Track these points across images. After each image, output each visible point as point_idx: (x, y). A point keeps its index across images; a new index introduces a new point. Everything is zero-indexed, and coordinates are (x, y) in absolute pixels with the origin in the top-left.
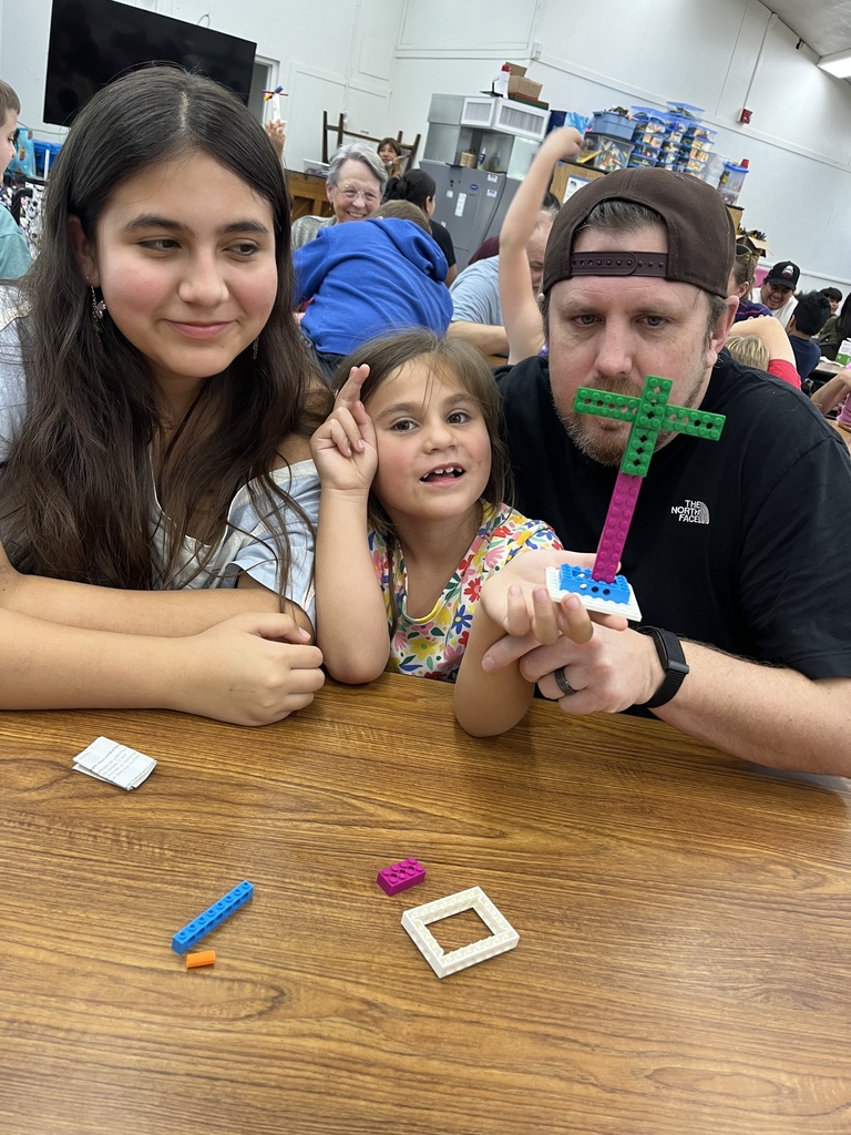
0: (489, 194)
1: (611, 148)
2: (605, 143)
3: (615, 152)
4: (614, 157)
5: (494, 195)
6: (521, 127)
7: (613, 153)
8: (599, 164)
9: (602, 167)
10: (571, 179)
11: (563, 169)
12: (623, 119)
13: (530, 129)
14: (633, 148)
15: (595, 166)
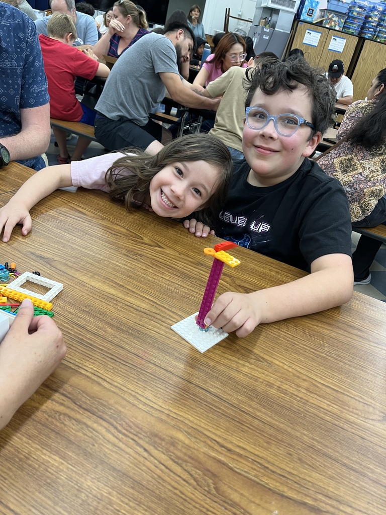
0: (264, 37)
1: (333, 17)
2: (330, 15)
3: (336, 19)
4: (335, 21)
5: (267, 38)
6: (283, 5)
7: (334, 19)
8: (325, 24)
9: (328, 26)
10: (307, 31)
11: (303, 25)
12: (340, 3)
13: (288, 6)
14: (347, 17)
15: (323, 25)
